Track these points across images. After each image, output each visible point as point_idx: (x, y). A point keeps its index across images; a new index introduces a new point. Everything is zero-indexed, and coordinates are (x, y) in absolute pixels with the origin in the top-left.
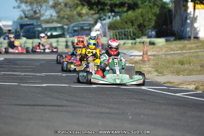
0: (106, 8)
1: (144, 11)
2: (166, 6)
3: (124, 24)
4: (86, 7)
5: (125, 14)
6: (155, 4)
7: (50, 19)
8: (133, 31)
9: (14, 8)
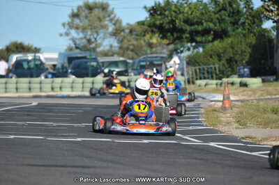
0: (184, 36)
1: (235, 41)
2: (266, 34)
3: (209, 57)
4: (157, 35)
5: (210, 44)
6: (250, 31)
7: (110, 51)
8: (219, 68)
9: (61, 35)
